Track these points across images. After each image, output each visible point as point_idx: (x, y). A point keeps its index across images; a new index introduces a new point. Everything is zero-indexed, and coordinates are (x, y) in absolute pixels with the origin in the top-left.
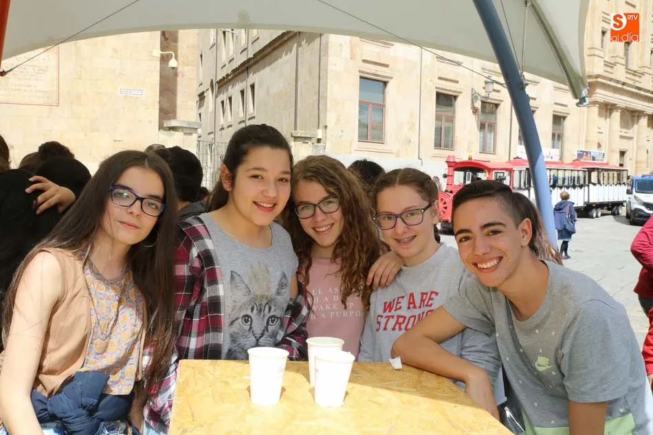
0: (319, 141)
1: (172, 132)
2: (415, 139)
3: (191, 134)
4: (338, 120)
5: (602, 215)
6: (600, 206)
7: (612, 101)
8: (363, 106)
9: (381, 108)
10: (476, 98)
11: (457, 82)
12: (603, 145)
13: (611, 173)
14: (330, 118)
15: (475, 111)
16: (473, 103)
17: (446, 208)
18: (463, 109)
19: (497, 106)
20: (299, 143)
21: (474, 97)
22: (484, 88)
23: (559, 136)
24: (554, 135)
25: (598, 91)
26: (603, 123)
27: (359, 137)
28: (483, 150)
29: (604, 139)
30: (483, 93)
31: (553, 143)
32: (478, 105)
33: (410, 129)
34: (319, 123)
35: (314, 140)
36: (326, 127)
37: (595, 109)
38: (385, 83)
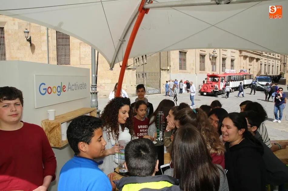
0: (168, 70)
1: (129, 70)
2: (194, 68)
3: (134, 70)
4: (174, 64)
5: (247, 88)
6: (247, 85)
7: (247, 55)
8: (180, 59)
9: (185, 60)
10: (211, 56)
11: (205, 51)
12: (244, 68)
13: (247, 76)
14: (172, 63)
15: (210, 59)
16: (210, 57)
17: (208, 88)
18: (207, 59)
19: (216, 58)
20: (163, 71)
21: (210, 55)
22: (213, 53)
23: (232, 65)
24: (231, 65)
25: (243, 52)
26: (244, 61)
27: (179, 68)
28: (213, 70)
29: (245, 66)
30: (213, 54)
31: (231, 67)
32: (211, 58)
33: (193, 65)
34: (168, 65)
35: (167, 70)
36: (170, 66)
37: (242, 57)
38: (186, 53)
